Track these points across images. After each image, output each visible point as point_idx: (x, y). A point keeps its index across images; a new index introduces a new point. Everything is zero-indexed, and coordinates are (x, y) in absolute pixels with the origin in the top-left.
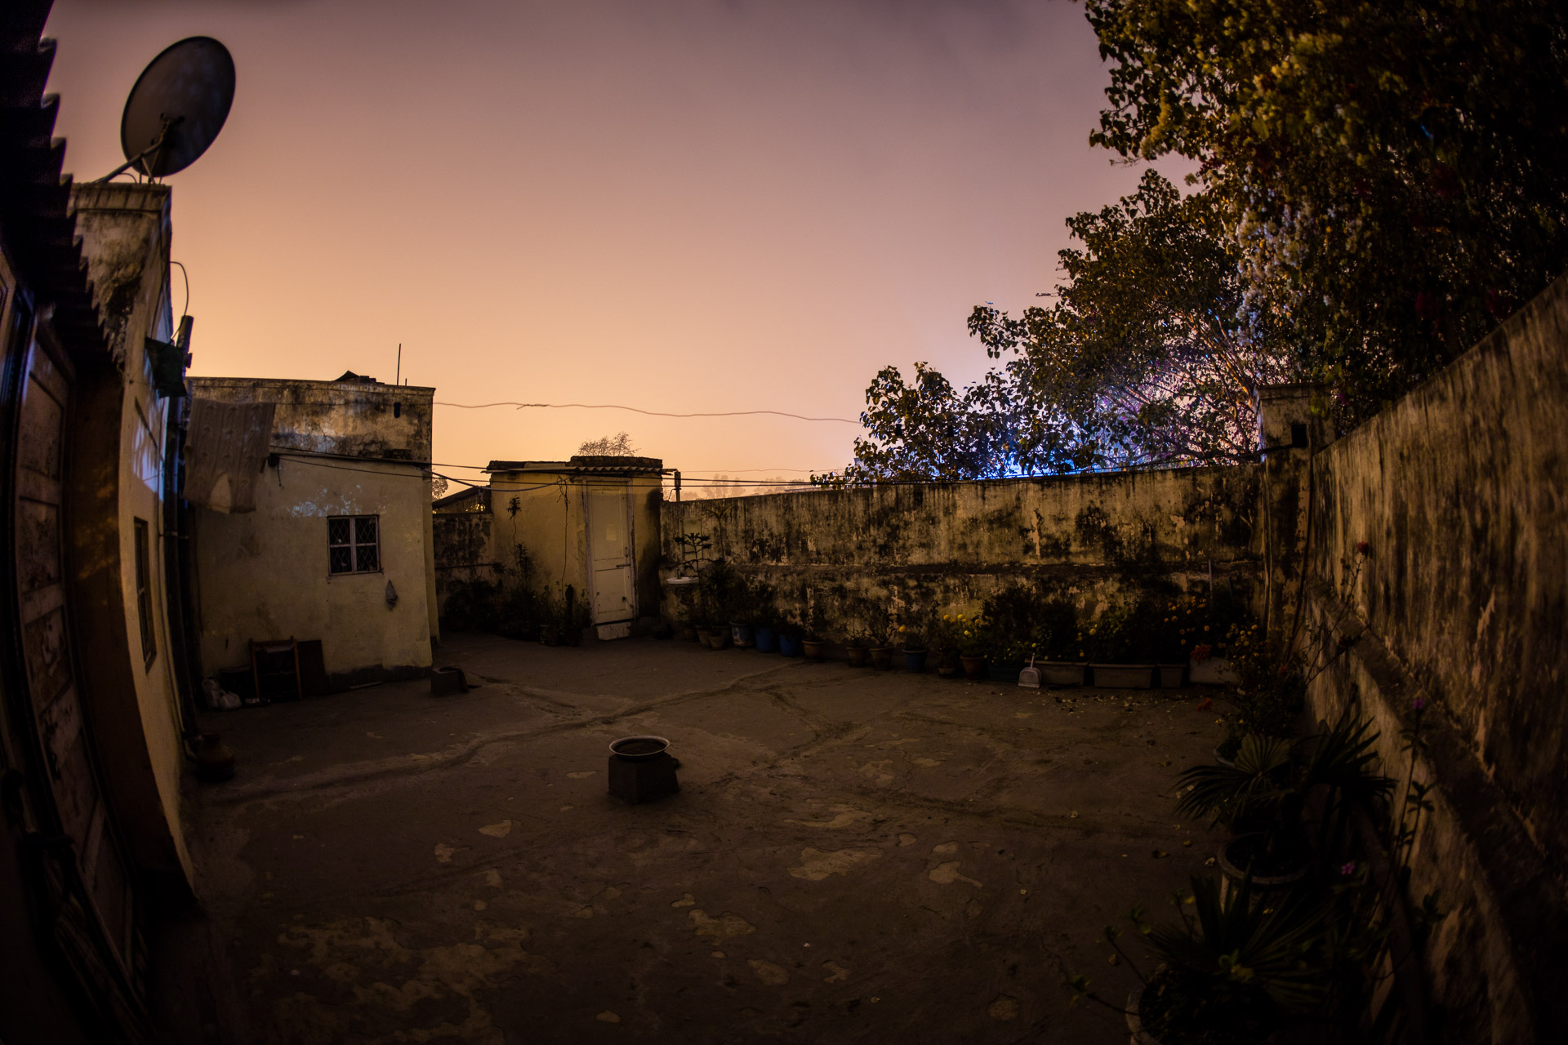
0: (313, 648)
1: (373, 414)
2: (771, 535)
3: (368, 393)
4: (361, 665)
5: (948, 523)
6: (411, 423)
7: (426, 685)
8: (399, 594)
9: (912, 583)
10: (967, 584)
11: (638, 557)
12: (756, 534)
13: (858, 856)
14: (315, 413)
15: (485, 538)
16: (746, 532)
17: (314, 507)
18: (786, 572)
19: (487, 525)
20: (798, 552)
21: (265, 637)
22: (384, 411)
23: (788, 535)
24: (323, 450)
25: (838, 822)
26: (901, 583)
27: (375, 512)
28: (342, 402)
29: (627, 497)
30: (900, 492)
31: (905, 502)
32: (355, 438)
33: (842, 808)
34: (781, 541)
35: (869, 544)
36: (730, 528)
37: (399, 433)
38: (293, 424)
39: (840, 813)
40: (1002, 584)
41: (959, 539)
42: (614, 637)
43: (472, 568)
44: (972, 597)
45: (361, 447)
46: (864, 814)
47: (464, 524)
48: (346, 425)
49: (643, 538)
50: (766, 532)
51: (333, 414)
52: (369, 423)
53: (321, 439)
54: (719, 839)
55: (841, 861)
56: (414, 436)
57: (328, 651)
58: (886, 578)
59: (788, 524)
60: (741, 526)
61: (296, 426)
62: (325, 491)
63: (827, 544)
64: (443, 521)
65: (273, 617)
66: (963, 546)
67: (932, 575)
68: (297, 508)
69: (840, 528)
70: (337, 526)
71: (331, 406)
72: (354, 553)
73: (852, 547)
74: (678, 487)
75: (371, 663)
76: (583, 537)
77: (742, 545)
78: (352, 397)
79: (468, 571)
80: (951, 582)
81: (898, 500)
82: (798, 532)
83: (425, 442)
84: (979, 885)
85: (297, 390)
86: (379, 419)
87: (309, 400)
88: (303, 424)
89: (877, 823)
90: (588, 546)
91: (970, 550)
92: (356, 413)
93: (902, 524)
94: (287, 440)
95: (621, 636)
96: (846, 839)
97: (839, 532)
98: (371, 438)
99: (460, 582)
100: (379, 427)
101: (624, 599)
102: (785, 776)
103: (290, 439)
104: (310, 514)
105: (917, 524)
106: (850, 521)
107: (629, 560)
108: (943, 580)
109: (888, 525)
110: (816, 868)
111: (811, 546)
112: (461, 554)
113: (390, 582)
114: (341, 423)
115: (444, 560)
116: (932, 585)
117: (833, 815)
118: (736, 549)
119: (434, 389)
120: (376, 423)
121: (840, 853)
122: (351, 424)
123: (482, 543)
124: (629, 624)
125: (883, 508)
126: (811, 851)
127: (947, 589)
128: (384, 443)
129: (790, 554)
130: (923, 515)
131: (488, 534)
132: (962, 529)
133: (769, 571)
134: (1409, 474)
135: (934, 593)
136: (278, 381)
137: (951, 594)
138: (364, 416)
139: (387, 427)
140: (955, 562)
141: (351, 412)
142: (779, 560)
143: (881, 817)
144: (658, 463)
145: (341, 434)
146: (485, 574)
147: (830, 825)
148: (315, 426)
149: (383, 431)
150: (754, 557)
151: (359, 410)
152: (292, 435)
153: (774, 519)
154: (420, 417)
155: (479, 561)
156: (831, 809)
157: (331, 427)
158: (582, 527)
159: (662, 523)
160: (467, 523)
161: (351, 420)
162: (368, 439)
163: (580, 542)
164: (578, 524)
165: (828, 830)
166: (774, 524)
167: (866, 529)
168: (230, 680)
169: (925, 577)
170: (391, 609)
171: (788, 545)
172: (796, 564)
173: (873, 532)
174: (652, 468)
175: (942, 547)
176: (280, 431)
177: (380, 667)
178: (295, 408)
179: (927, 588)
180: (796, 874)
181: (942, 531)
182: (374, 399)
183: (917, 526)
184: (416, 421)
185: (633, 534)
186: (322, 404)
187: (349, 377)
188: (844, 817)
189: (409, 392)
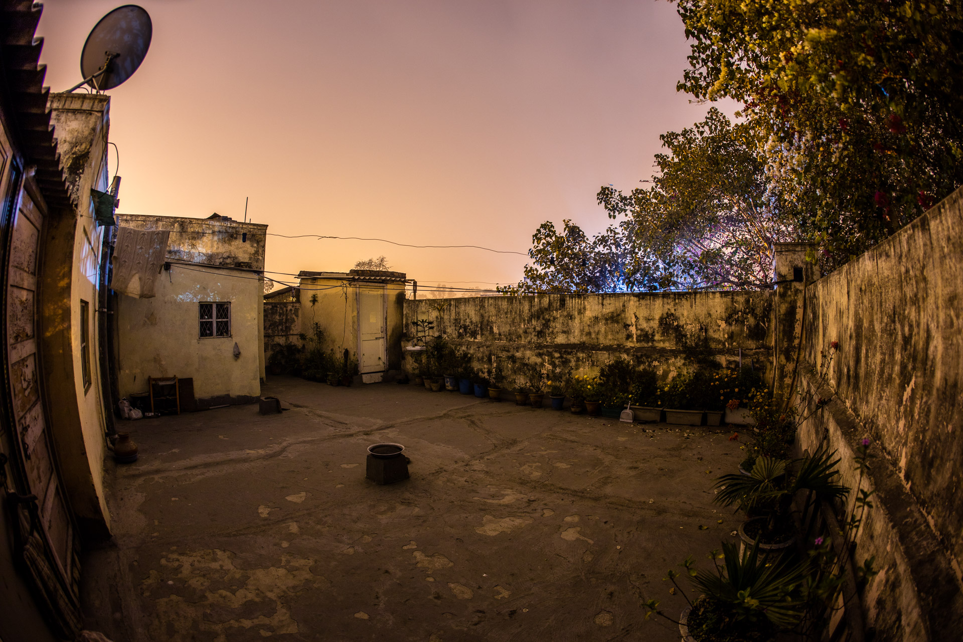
0: (187, 383)
1: (229, 240)
2: (471, 322)
3: (227, 227)
4: (216, 394)
5: (580, 319)
6: (252, 246)
7: (256, 408)
8: (241, 351)
9: (557, 355)
10: (590, 357)
11: (389, 333)
12: (462, 322)
13: (517, 521)
14: (194, 238)
15: (295, 318)
16: (456, 320)
17: (191, 296)
18: (480, 345)
19: (297, 310)
20: (487, 333)
21: (157, 375)
22: (236, 238)
23: (482, 323)
24: (198, 261)
25: (507, 500)
26: (550, 354)
27: (228, 300)
28: (210, 232)
29: (383, 296)
30: (552, 299)
31: (554, 305)
32: (218, 254)
33: (509, 491)
34: (477, 326)
35: (531, 330)
36: (446, 317)
37: (245, 252)
38: (180, 244)
39: (507, 495)
40: (612, 357)
41: (587, 329)
42: (373, 382)
43: (287, 336)
44: (593, 365)
45: (221, 260)
46: (522, 496)
47: (283, 309)
48: (212, 246)
49: (392, 322)
50: (468, 320)
51: (205, 239)
52: (226, 245)
53: (197, 255)
54: (433, 508)
55: (507, 524)
56: (254, 254)
57: (197, 385)
58: (541, 351)
59: (482, 316)
60: (453, 316)
61: (182, 245)
62: (198, 286)
63: (506, 329)
64: (270, 307)
65: (163, 363)
66: (589, 334)
67: (569, 350)
68: (181, 297)
69: (513, 320)
70: (205, 308)
71: (204, 234)
72: (215, 325)
73: (521, 331)
74: (415, 291)
75: (222, 393)
76: (356, 320)
77: (453, 328)
78: (216, 229)
79: (284, 338)
80: (581, 355)
81: (550, 304)
82: (488, 321)
83: (260, 258)
84: (591, 542)
85: (183, 224)
86: (233, 243)
87: (190, 230)
88: (186, 245)
89: (530, 502)
90: (359, 325)
91: (593, 336)
92: (219, 239)
93: (552, 318)
94: (176, 255)
95: (377, 381)
96: (511, 511)
97: (513, 322)
98: (227, 254)
99: (279, 344)
100: (232, 248)
101: (380, 358)
102: (475, 471)
103: (178, 254)
104: (188, 300)
105: (561, 319)
106: (520, 315)
107: (383, 335)
108: (576, 354)
109: (543, 319)
110: (492, 528)
111: (495, 330)
112: (280, 327)
113: (236, 343)
114: (209, 245)
115: (270, 331)
116: (569, 357)
117: (503, 496)
118: (449, 330)
119: (267, 226)
120: (231, 245)
121: (507, 519)
122: (216, 246)
123: (293, 321)
124: (382, 374)
125: (540, 309)
126: (489, 517)
127: (578, 359)
128: (235, 258)
129: (482, 334)
130: (565, 313)
131: (297, 316)
132: (588, 323)
133: (469, 345)
134: (865, 301)
135: (570, 361)
136: (172, 218)
137: (580, 363)
138: (223, 241)
139: (237, 248)
140: (584, 343)
141: (216, 238)
142: (475, 338)
143: (533, 498)
144: (404, 275)
145: (209, 252)
146: (295, 340)
147: (501, 502)
148: (193, 246)
149: (235, 250)
150: (460, 335)
151: (221, 237)
152: (179, 251)
153: (473, 312)
154: (258, 242)
155: (291, 332)
156: (502, 492)
157: (203, 247)
158: (355, 314)
159: (405, 313)
160: (285, 309)
161: (216, 243)
162: (225, 255)
163: (354, 322)
164: (353, 311)
165: (500, 505)
166: (473, 316)
167: (530, 320)
168: (135, 401)
169: (565, 352)
170: (236, 360)
171: (482, 329)
172: (486, 341)
173: (534, 322)
174: (400, 279)
175: (576, 334)
176: (172, 249)
177: (228, 395)
178: (181, 235)
179: (566, 358)
180: (479, 531)
181: (576, 324)
182: (230, 230)
183: (561, 320)
184: (255, 245)
185: (386, 319)
186: (198, 233)
187: (215, 217)
188: (510, 497)
189: (252, 227)
